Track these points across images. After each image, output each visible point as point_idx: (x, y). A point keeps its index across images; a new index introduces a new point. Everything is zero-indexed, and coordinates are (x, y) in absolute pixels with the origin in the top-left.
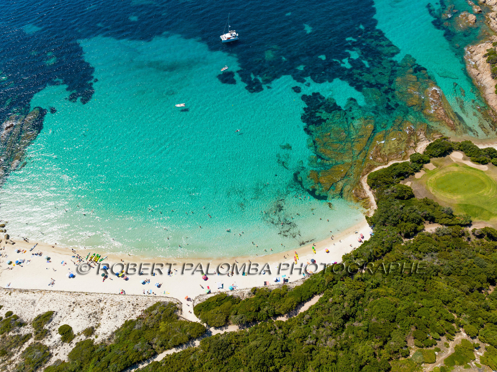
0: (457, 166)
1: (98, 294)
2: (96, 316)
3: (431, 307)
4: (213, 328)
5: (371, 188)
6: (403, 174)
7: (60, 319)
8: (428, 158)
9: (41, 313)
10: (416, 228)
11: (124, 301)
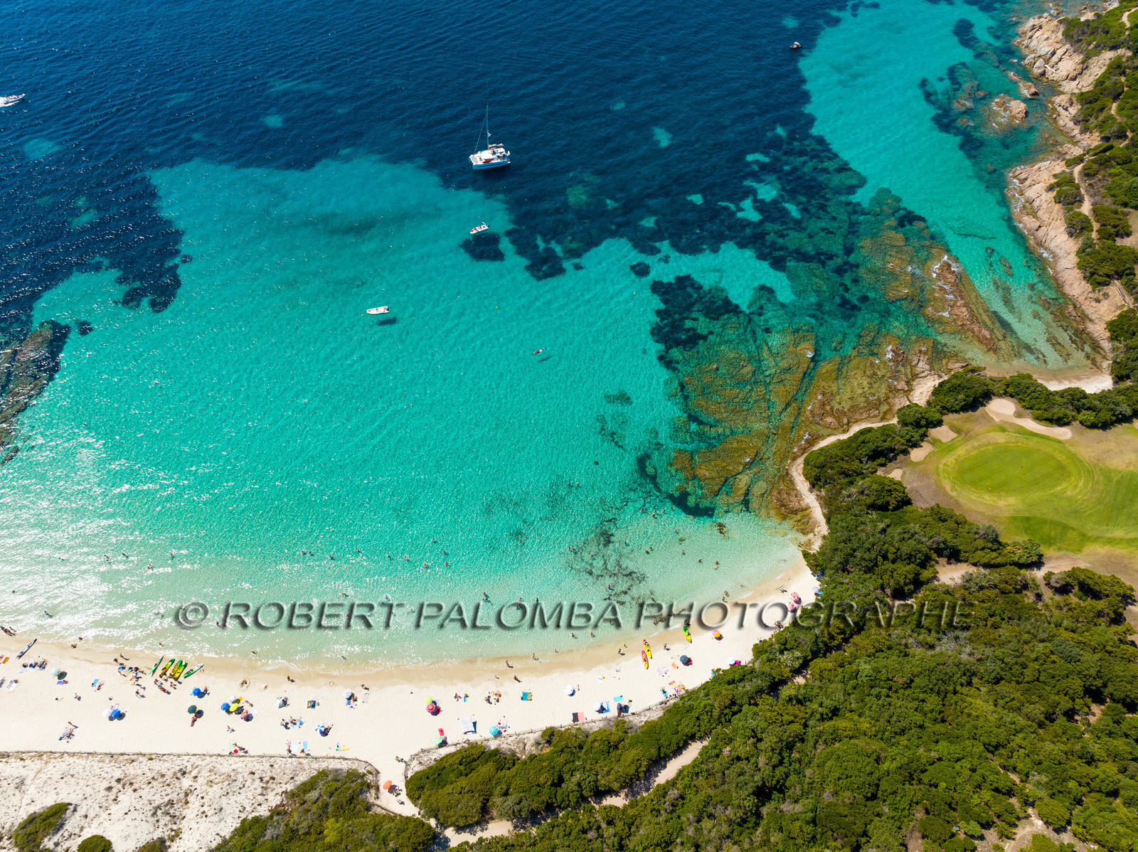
0: (1003, 430)
1: (179, 756)
2: (172, 811)
3: (959, 760)
4: (452, 828)
5: (813, 486)
6: (884, 453)
7: (83, 822)
8: (937, 416)
9: (37, 808)
10: (918, 574)
11: (240, 770)
